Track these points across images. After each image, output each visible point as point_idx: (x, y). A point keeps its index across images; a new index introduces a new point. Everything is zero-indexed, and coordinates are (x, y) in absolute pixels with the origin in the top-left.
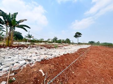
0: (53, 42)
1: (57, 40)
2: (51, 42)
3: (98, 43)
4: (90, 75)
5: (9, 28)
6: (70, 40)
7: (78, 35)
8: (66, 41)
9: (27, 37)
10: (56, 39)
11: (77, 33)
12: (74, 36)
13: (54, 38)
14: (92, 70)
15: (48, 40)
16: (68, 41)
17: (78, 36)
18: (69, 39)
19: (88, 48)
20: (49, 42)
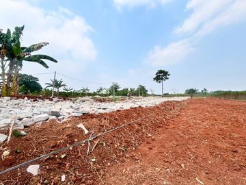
0: (110, 95)
1: (119, 90)
2: (106, 95)
3: (204, 93)
4: (182, 137)
5: (8, 62)
6: (146, 88)
7: (161, 76)
8: (137, 91)
9: (52, 86)
10: (116, 89)
11: (161, 72)
12: (154, 79)
13: (112, 87)
14: (188, 130)
15: (100, 91)
16: (142, 92)
17: (162, 79)
18: (143, 87)
19: (184, 101)
20: (102, 95)
